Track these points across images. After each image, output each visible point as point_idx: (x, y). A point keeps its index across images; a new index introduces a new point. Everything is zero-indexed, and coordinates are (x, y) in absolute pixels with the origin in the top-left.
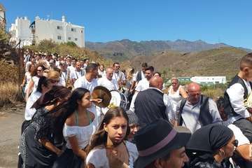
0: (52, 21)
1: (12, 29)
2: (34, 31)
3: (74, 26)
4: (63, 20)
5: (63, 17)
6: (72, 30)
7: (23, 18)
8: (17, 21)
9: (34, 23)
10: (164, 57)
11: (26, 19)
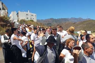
0: (24, 12)
1: (10, 16)
2: (18, 16)
3: (32, 14)
4: (29, 12)
8: (12, 13)
9: (18, 13)
10: (66, 24)
11: (15, 12)
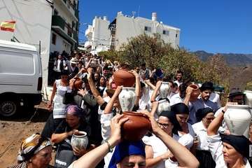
0: (139, 19)
1: (87, 32)
2: (113, 33)
3: (167, 27)
4: (153, 18)
5: (154, 14)
6: (164, 32)
7: (102, 18)
8: (94, 21)
9: (114, 22)
11: (105, 19)
